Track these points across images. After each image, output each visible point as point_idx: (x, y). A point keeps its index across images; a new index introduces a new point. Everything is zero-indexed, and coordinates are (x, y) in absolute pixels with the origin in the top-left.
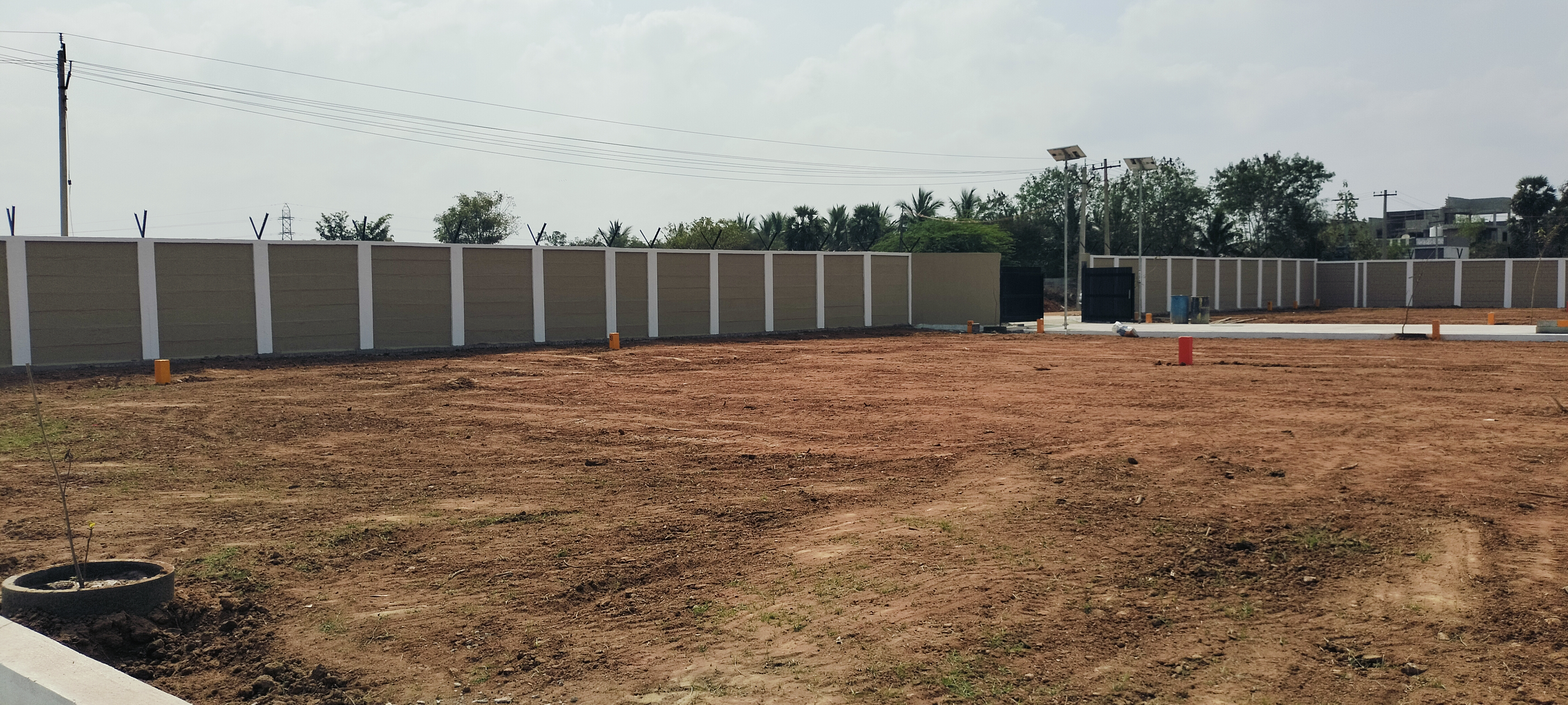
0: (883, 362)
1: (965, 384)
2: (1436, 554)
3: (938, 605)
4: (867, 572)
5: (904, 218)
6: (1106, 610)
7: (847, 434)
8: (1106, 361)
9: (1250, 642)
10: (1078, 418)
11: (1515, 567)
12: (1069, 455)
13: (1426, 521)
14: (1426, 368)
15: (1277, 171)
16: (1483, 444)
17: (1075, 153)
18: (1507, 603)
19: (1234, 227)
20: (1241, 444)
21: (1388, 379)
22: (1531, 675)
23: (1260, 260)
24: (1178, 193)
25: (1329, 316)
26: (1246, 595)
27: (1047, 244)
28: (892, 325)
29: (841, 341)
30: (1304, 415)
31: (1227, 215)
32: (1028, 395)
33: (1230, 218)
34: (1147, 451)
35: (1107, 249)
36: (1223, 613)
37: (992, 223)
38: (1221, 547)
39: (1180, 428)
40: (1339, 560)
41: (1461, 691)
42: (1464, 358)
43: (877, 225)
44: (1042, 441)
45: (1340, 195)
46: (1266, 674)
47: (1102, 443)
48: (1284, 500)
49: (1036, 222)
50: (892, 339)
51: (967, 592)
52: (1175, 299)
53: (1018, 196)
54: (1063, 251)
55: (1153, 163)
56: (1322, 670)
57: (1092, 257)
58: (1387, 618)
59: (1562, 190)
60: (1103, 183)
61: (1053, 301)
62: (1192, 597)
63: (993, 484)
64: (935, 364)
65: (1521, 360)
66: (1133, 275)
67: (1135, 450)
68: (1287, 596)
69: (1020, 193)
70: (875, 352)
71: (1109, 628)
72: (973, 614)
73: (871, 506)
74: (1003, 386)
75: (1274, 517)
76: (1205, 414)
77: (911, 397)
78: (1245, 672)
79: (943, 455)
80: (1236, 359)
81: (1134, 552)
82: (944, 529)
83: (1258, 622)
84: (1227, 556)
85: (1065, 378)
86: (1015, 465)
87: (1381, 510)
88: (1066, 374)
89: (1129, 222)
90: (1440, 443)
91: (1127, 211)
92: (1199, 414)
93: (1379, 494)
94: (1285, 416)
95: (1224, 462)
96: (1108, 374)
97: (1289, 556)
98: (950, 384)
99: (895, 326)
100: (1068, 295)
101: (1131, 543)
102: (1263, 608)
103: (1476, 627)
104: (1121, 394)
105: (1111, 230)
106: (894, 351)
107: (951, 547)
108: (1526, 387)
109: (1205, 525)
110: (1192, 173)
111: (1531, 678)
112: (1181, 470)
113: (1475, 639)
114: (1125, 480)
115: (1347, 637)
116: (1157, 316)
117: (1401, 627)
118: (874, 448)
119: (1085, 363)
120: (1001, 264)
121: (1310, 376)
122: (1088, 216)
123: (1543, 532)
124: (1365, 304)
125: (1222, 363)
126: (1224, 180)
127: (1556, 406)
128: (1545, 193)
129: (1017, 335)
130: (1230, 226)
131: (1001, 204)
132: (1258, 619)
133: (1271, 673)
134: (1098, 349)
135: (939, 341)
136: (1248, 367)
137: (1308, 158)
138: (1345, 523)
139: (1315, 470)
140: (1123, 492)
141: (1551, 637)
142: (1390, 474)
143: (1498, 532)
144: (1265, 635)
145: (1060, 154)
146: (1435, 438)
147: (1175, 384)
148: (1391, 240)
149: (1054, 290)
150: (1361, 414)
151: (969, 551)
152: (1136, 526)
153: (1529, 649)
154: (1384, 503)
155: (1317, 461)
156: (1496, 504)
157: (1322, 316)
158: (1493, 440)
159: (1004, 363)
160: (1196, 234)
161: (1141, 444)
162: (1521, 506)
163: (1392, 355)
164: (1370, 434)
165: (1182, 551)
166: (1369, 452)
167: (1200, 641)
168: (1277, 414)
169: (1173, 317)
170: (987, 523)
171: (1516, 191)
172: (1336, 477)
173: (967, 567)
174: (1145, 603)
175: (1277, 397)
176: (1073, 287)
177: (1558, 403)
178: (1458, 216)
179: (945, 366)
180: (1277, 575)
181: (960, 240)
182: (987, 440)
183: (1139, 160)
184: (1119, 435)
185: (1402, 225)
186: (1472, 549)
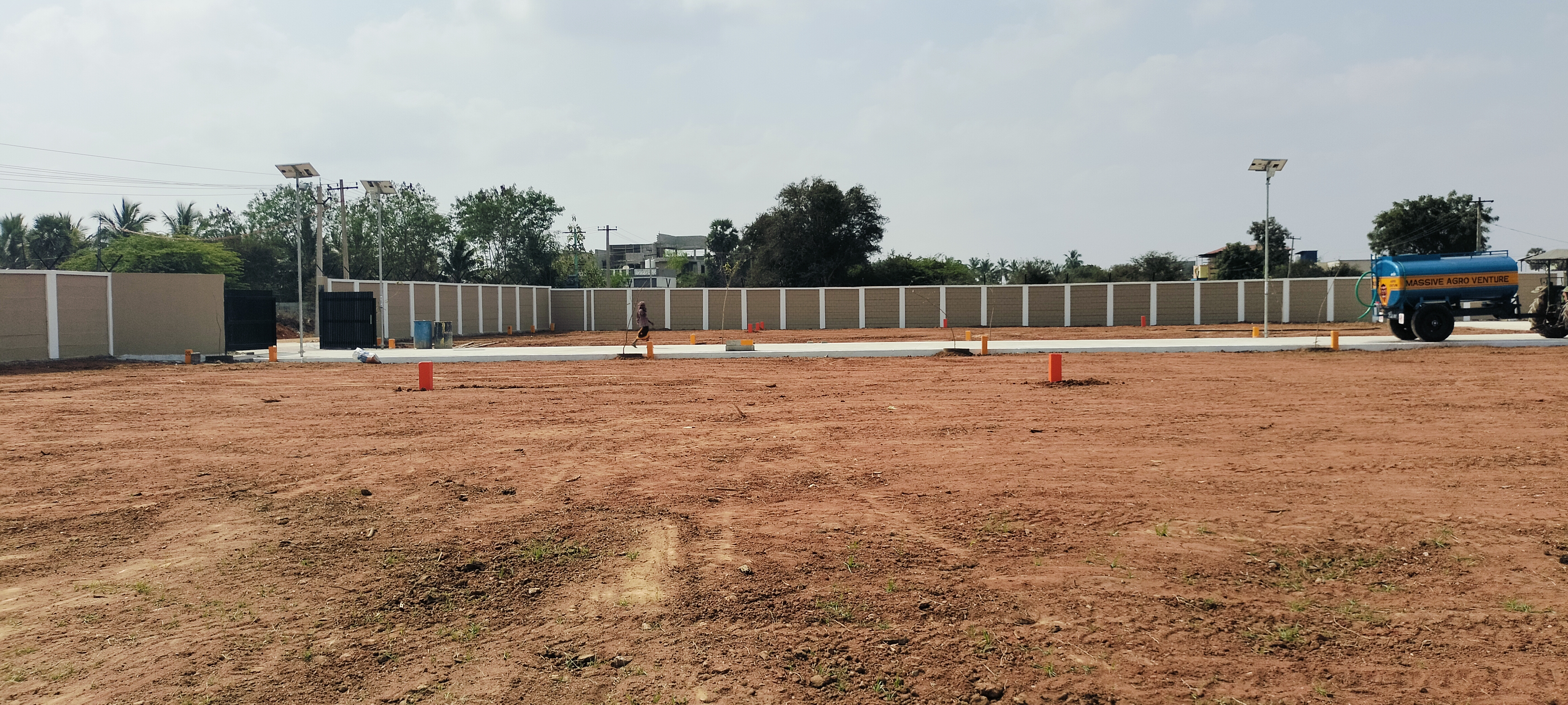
0: (71, 400)
1: (177, 422)
2: (643, 552)
3: (127, 682)
4: (32, 656)
5: (102, 233)
6: (328, 655)
7: (15, 490)
8: (344, 389)
9: (475, 663)
10: (309, 451)
11: (704, 554)
12: (296, 492)
13: (637, 522)
14: (641, 384)
15: (513, 202)
16: (682, 449)
17: (307, 171)
18: (697, 587)
19: (475, 254)
20: (476, 466)
21: (609, 396)
22: (714, 649)
23: (500, 286)
24: (419, 219)
25: (562, 339)
26: (474, 616)
27: (280, 266)
28: (87, 356)
29: (15, 378)
30: (535, 433)
31: (468, 243)
32: (254, 430)
33: (471, 245)
34: (382, 481)
35: (346, 273)
36: (450, 638)
37: (216, 242)
38: (452, 571)
39: (417, 454)
40: (561, 568)
41: (659, 674)
42: (671, 375)
43: (68, 239)
44: (267, 480)
45: (570, 228)
46: (489, 692)
47: (334, 476)
48: (514, 517)
49: (267, 242)
50: (87, 372)
51: (165, 661)
52: (418, 324)
53: (245, 213)
54: (297, 273)
55: (391, 187)
56: (541, 678)
57: (330, 280)
58: (600, 617)
59: (742, 232)
60: (339, 204)
61: (288, 326)
62: (420, 626)
63: (206, 533)
64: (140, 401)
65: (714, 374)
66: (374, 300)
67: (368, 482)
68: (512, 610)
69: (248, 210)
70: (61, 389)
71: (332, 673)
72: (171, 685)
73: (43, 576)
74: (223, 423)
75: (503, 534)
76: (442, 439)
77: (105, 441)
78: (469, 694)
79: (143, 505)
80: (476, 383)
81: (363, 589)
82: (140, 592)
83: (484, 641)
84: (458, 579)
85: (296, 410)
86: (233, 509)
87: (599, 516)
88: (299, 405)
89: (370, 245)
90: (648, 451)
91: (368, 235)
92: (437, 439)
93: (598, 502)
94: (518, 436)
95: (459, 485)
96: (345, 403)
97: (516, 570)
98: (158, 423)
99: (91, 357)
100: (305, 321)
101: (360, 579)
102: (490, 626)
103: (672, 614)
104: (358, 423)
105: (350, 253)
106: (87, 387)
107: (147, 611)
108: (716, 398)
109: (438, 550)
110: (433, 200)
111: (713, 651)
112: (415, 497)
113: (671, 624)
114: (356, 513)
115: (565, 641)
116: (401, 341)
117: (612, 623)
118: (51, 505)
119: (320, 393)
120: (225, 287)
121: (543, 396)
122: (326, 237)
123: (726, 521)
124: (593, 328)
125: (462, 387)
126: (464, 208)
127: (738, 412)
128: (731, 233)
129: (245, 365)
130: (471, 253)
131: (227, 221)
132: (484, 638)
133: (494, 690)
134: (336, 377)
135: (148, 373)
136: (487, 389)
137: (540, 192)
138: (567, 534)
139: (544, 485)
140: (354, 526)
141: (730, 612)
142: (607, 483)
143: (692, 525)
144: (490, 653)
145: (290, 171)
146: (645, 447)
147: (415, 409)
148: (614, 270)
149: (289, 316)
150: (585, 429)
151: (171, 614)
152: (367, 560)
153: (712, 626)
154: (602, 510)
155: (545, 476)
156: (691, 500)
157: (556, 339)
158: (690, 445)
159: (227, 397)
160: (439, 260)
161: (376, 474)
162: (710, 500)
163: (614, 374)
164: (592, 446)
165: (412, 580)
166: (590, 463)
167: (426, 670)
168: (511, 433)
169: (417, 343)
170: (195, 578)
171: (710, 231)
172: (561, 489)
173: (167, 632)
174: (371, 641)
175: (512, 418)
176: (310, 311)
177: (739, 410)
178: (667, 250)
179: (152, 402)
180: (505, 591)
181: (175, 259)
182: (201, 483)
183: (376, 183)
184: (353, 466)
185: (623, 257)
186: (672, 543)
